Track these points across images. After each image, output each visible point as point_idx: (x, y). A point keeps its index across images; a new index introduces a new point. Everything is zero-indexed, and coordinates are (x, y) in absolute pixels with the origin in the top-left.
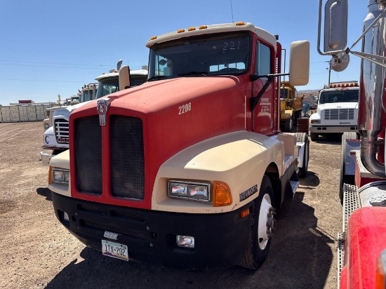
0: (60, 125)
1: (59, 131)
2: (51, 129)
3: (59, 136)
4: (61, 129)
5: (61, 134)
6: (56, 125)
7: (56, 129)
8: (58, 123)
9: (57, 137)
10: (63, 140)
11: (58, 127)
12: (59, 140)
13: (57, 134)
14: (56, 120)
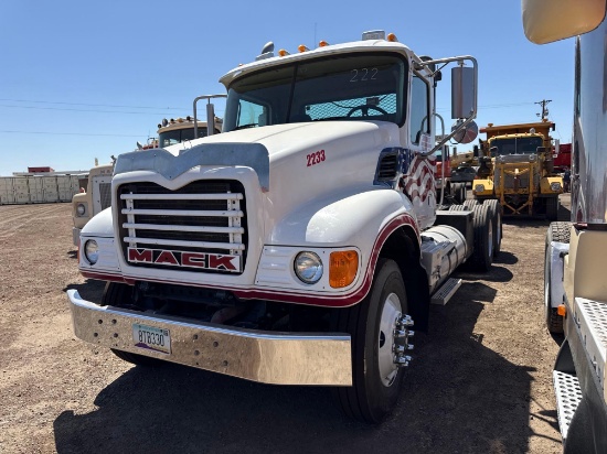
0: (138, 204)
1: (132, 226)
2: (105, 218)
3: (132, 240)
4: (139, 219)
5: (140, 233)
6: (122, 204)
7: (122, 219)
8: (130, 197)
9: (125, 246)
10: (147, 256)
11: (130, 212)
12: (133, 254)
13: (124, 233)
14: (124, 188)
